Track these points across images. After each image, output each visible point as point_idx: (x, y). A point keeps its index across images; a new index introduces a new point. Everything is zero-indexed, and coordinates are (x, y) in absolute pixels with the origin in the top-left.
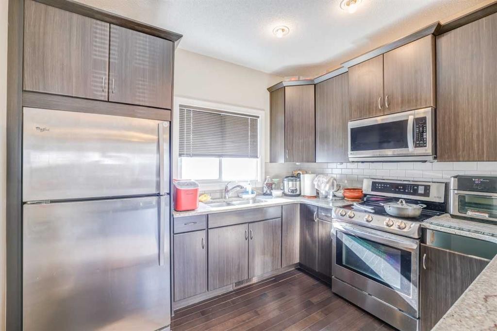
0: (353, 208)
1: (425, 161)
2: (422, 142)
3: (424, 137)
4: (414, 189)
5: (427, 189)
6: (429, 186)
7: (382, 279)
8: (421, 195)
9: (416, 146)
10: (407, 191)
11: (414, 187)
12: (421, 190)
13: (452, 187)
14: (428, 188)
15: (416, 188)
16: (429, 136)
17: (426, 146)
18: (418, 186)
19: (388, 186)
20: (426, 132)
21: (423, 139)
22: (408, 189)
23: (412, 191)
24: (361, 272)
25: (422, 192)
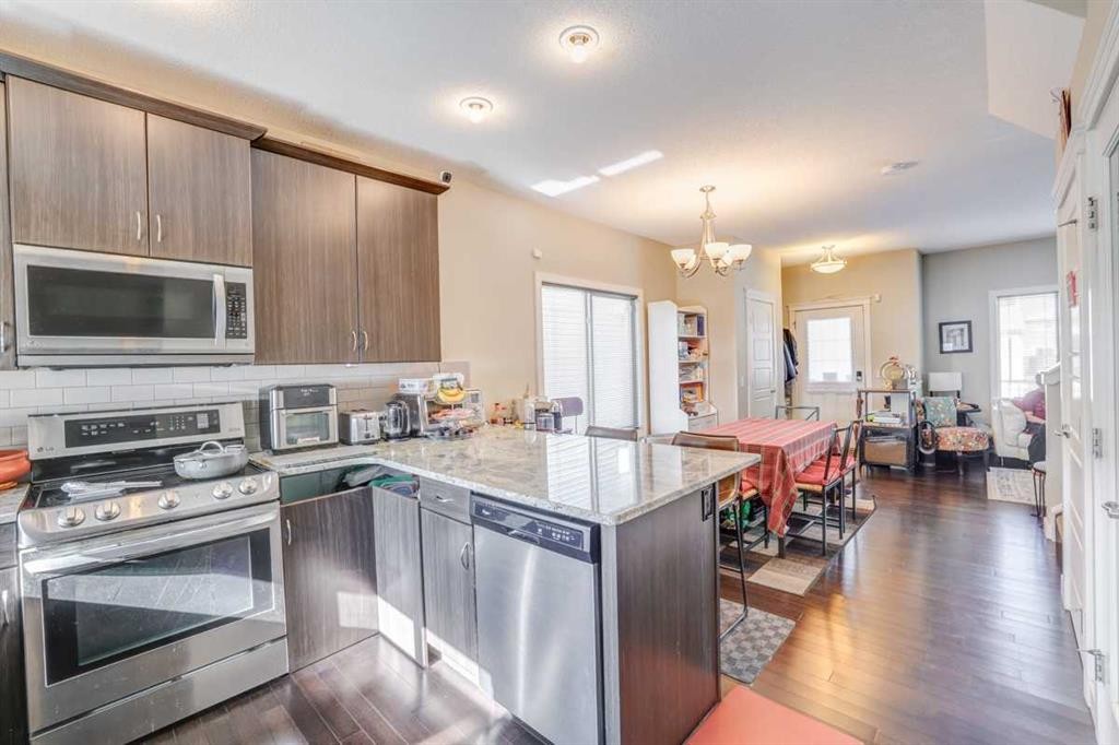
0: (69, 499)
1: (230, 365)
2: (237, 329)
3: (243, 320)
4: (187, 423)
5: (213, 416)
6: (217, 411)
7: (215, 617)
8: (204, 431)
9: (229, 335)
10: (172, 429)
11: (186, 418)
12: (203, 422)
13: (274, 406)
14: (215, 415)
15: (190, 419)
16: (250, 317)
17: (245, 337)
18: (194, 414)
19: (121, 425)
20: (245, 311)
21: (241, 323)
22: (174, 424)
23: (183, 427)
24: (138, 645)
25: (206, 425)
